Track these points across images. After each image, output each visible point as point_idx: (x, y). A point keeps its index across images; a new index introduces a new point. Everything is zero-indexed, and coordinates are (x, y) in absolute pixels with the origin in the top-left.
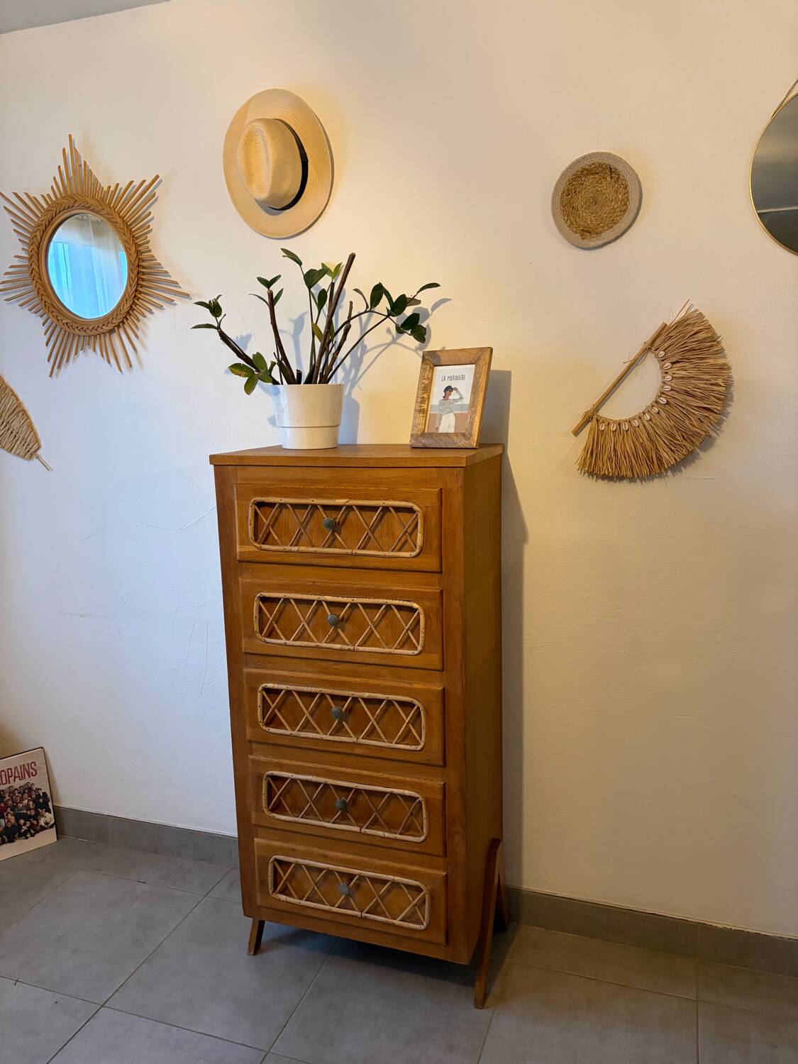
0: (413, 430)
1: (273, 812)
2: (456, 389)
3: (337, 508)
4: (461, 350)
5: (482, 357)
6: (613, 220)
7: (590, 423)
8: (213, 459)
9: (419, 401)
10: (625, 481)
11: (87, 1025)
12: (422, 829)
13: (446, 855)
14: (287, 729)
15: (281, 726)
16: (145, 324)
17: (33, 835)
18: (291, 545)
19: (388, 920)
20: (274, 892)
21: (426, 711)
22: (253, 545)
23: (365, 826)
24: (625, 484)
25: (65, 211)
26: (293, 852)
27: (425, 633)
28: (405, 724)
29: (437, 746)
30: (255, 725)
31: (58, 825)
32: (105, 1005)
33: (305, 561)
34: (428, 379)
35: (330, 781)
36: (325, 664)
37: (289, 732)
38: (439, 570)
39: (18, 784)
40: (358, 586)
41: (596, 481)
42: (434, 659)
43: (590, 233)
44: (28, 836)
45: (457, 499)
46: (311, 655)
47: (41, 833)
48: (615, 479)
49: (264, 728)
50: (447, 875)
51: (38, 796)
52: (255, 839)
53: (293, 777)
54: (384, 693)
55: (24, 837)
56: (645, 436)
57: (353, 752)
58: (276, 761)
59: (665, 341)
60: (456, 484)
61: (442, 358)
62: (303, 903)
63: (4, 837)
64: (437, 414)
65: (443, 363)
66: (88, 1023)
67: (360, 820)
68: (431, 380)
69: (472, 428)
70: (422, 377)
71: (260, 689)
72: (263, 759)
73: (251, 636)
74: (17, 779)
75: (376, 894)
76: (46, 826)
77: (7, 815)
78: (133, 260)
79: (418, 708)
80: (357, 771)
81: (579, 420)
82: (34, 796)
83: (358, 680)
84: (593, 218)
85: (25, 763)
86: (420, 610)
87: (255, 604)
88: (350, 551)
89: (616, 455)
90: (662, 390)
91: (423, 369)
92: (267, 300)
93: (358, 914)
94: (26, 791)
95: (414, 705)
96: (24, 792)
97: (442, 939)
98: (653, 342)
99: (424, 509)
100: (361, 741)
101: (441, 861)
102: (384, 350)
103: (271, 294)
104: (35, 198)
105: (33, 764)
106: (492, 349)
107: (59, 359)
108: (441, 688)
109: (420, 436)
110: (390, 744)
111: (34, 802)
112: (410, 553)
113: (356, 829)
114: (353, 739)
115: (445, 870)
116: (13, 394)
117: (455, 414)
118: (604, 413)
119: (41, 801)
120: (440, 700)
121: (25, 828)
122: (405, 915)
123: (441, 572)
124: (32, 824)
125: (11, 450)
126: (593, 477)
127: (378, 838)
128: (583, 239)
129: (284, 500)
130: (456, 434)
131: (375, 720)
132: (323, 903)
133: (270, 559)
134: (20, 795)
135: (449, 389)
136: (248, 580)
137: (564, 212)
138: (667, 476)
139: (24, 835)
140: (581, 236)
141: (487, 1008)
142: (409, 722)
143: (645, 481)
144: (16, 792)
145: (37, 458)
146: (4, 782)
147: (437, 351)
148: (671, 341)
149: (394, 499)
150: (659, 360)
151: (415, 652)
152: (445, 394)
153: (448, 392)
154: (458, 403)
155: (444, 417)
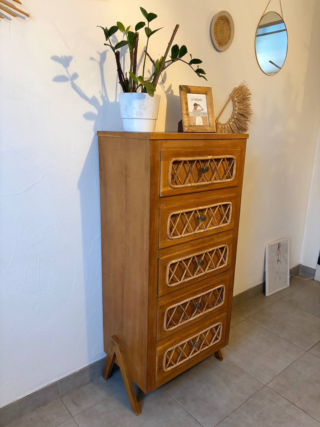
1: (168, 328)
2: (199, 105)
6: (226, 42)
12: (222, 299)
14: (178, 282)
19: (208, 346)
20: (166, 369)
21: (229, 248)
22: (170, 186)
23: (204, 311)
27: (232, 214)
35: (193, 298)
40: (211, 199)
43: (221, 44)
49: (169, 286)
53: (178, 305)
58: (171, 301)
59: (236, 94)
60: (244, 146)
61: (191, 90)
62: (178, 364)
71: (169, 265)
72: (164, 303)
73: (165, 239)
79: (226, 248)
84: (221, 39)
86: (231, 205)
87: (169, 220)
88: (211, 182)
93: (198, 352)
97: (224, 340)
98: (233, 94)
99: (236, 158)
108: (233, 236)
110: (216, 269)
112: (230, 179)
113: (202, 314)
114: (204, 273)
117: (202, 117)
122: (214, 340)
123: (237, 186)
128: (219, 46)
132: (186, 358)
133: (178, 193)
135: (195, 105)
141: (223, 358)
147: (188, 86)
148: (238, 95)
149: (227, 154)
150: (234, 101)
151: (228, 224)
152: (195, 107)
153: (196, 106)
154: (201, 112)
155: (197, 118)
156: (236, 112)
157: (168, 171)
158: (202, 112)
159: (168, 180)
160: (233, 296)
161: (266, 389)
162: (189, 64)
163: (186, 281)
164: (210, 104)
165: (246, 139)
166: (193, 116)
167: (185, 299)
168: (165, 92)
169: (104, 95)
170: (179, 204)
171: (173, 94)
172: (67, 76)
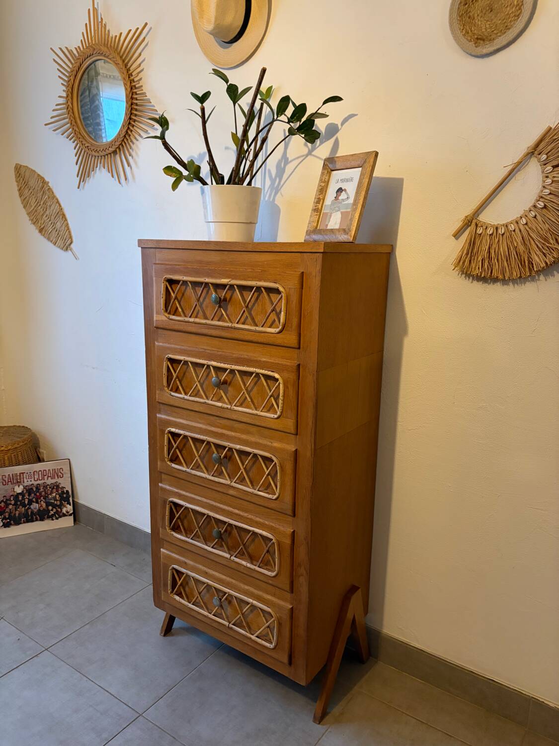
0: (308, 226)
1: (174, 531)
2: (345, 190)
3: (223, 286)
4: (352, 155)
5: (368, 161)
6: (507, 26)
7: (469, 228)
8: (140, 242)
9: (316, 201)
10: (499, 283)
11: (30, 661)
12: (275, 565)
13: (292, 591)
14: (184, 467)
15: (180, 464)
16: (137, 146)
17: (57, 519)
18: (190, 317)
19: (247, 634)
20: (172, 592)
21: (281, 467)
22: (164, 315)
23: (234, 555)
24: (498, 286)
25: (88, 59)
26: (184, 565)
27: (283, 400)
28: (265, 476)
29: (288, 498)
30: (163, 460)
31: (75, 515)
32: (49, 650)
33: (200, 331)
34: (324, 182)
35: (211, 514)
36: (212, 418)
37: (184, 469)
38: (297, 347)
39: (50, 481)
40: (236, 355)
41: (472, 282)
42: (290, 424)
43: (484, 40)
44: (54, 518)
45: (315, 283)
46: (201, 409)
47: (63, 518)
48: (489, 281)
49: (168, 463)
50: (292, 608)
51: (63, 492)
52: (162, 549)
53: (186, 506)
54: (252, 448)
55: (51, 519)
56: (519, 239)
57: (227, 492)
58: (176, 490)
59: (548, 144)
60: (314, 268)
61: (337, 163)
62: (190, 605)
63: (37, 516)
64: (328, 213)
65: (338, 167)
66: (31, 660)
67: (230, 550)
68: (327, 183)
69: (351, 224)
70: (321, 180)
71: (166, 432)
72: (168, 487)
73: (162, 390)
74: (50, 478)
75: (239, 611)
76: (67, 514)
77: (40, 502)
78: (128, 93)
79: (276, 463)
80: (231, 509)
81: (458, 225)
82: (60, 492)
83: (233, 434)
84: (488, 26)
85: (56, 468)
86: (281, 381)
87: (165, 363)
88: (230, 325)
89: (490, 258)
90: (541, 195)
91: (323, 174)
92: (200, 114)
93: (226, 623)
94: (55, 487)
95: (273, 461)
96: (53, 488)
97: (285, 660)
98: (537, 145)
99: (288, 290)
100: (233, 484)
101: (288, 595)
102: (302, 161)
103: (203, 110)
104: (71, 50)
105: (61, 470)
106: (377, 154)
107: (84, 174)
108: (294, 449)
109: (312, 232)
110: (253, 491)
111: (60, 496)
112: (275, 329)
113: (228, 556)
114: (228, 482)
115: (291, 604)
116: (58, 202)
117: (341, 213)
118: (484, 218)
119: (65, 496)
120: (292, 459)
121: (52, 513)
122: (260, 633)
123: (299, 348)
124: (57, 511)
125: (56, 244)
126: (469, 278)
127: (243, 567)
128: (476, 47)
129: (185, 278)
130: (338, 230)
131: (245, 469)
132: (203, 610)
133: (176, 327)
134: (50, 489)
135: (340, 190)
136: (161, 344)
137: (460, 21)
138: (539, 280)
139: (51, 517)
140: (475, 43)
141: (323, 725)
142: (268, 474)
143: (517, 284)
144: (48, 486)
145: (71, 250)
146: (41, 479)
149: (265, 281)
150: (541, 164)
152: (337, 195)
153: (339, 193)
154: (345, 203)
155: (333, 215)
158: (347, 202)
159: (161, 304)
163: (195, 474)
164: (360, 185)
166: (328, 211)
167: (198, 505)
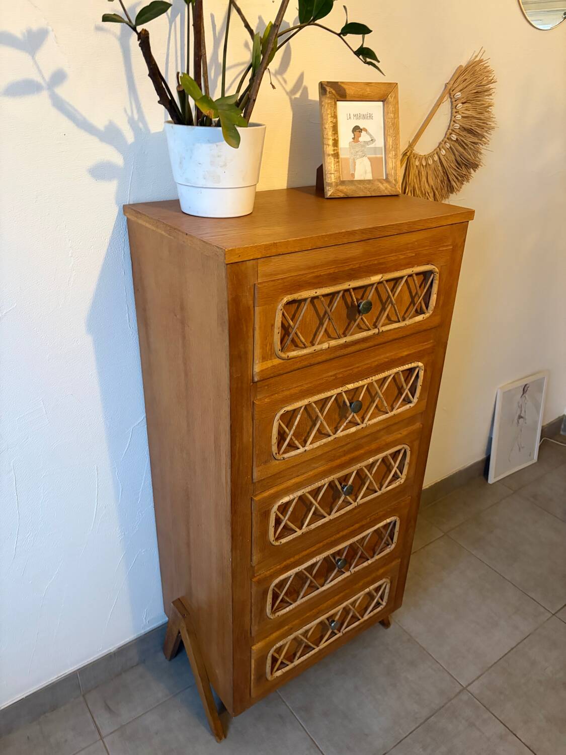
1: (276, 612)
2: (366, 130)
4: (368, 84)
5: (389, 93)
12: (393, 541)
14: (296, 532)
15: (290, 532)
19: (360, 621)
20: (272, 675)
21: (411, 450)
22: (277, 357)
23: (352, 567)
26: (290, 631)
35: (329, 553)
37: (299, 533)
42: (423, 404)
49: (275, 543)
52: (253, 647)
53: (296, 571)
56: (440, 168)
60: (460, 238)
61: (345, 91)
62: (295, 664)
64: (348, 159)
65: (347, 98)
67: (348, 567)
71: (273, 510)
72: (264, 574)
73: (268, 461)
79: (405, 450)
86: (421, 366)
87: (276, 425)
90: (452, 128)
93: (338, 636)
95: (402, 450)
99: (440, 269)
100: (359, 502)
106: (397, 86)
108: (422, 426)
110: (382, 491)
112: (423, 316)
113: (347, 574)
114: (352, 506)
117: (369, 158)
120: (420, 435)
127: (361, 570)
135: (357, 130)
147: (339, 83)
148: (465, 84)
149: (419, 265)
150: (453, 100)
151: (412, 405)
152: (354, 135)
153: (357, 133)
154: (369, 146)
155: (358, 162)
156: (457, 126)
157: (273, 325)
158: (372, 146)
159: (272, 344)
160: (423, 489)
161: (465, 697)
162: (339, 35)
163: (313, 528)
164: (391, 126)
165: (468, 221)
166: (348, 156)
167: (313, 557)
168: (287, 93)
169: (136, 117)
170: (300, 388)
171: (308, 97)
172: (39, 79)
